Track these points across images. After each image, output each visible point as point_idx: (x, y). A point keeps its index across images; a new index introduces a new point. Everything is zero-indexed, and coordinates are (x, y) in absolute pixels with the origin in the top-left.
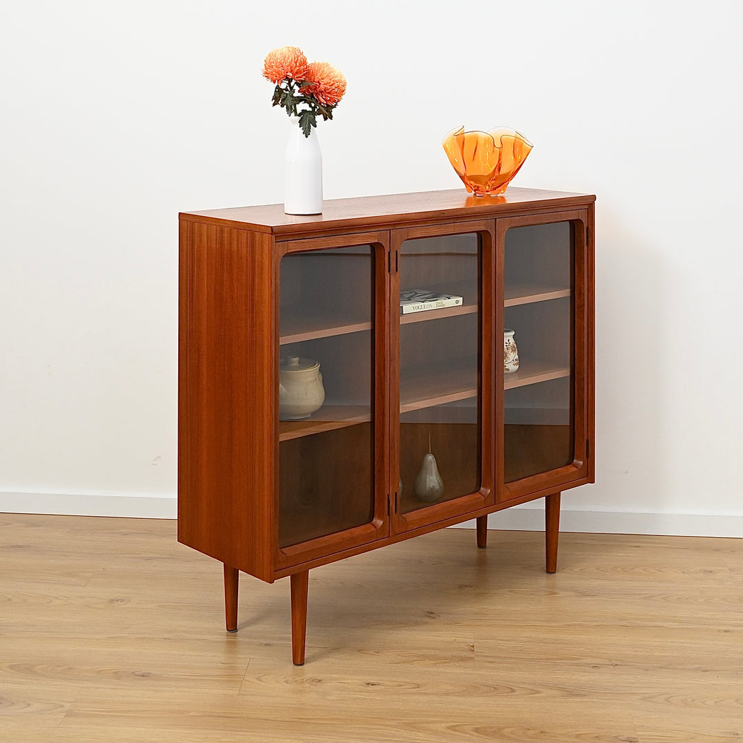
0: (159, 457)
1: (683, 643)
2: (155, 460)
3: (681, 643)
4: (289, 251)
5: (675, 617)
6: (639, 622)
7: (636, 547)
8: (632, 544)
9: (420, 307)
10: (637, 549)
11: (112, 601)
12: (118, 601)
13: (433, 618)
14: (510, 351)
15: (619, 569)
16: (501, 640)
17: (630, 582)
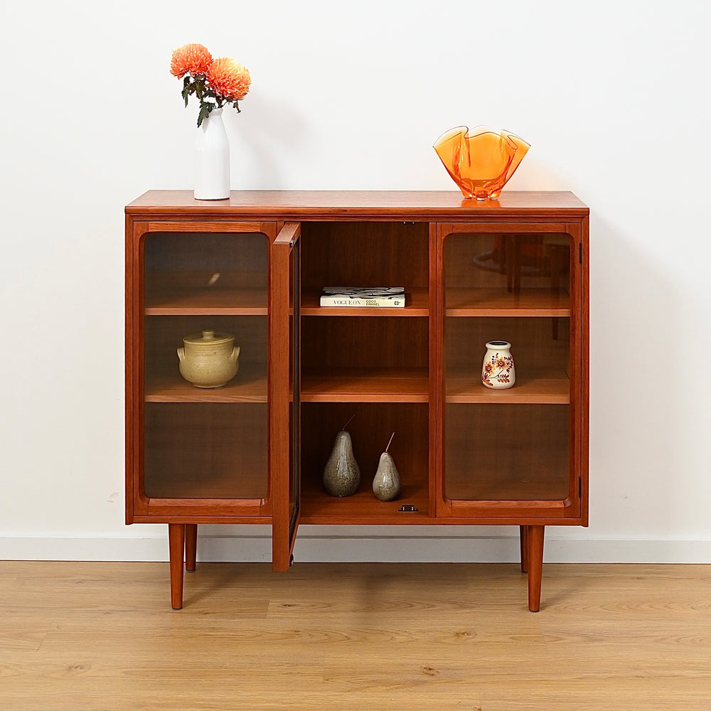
0: (116, 493)
1: (706, 695)
2: (112, 496)
3: (703, 695)
4: (150, 231)
5: (692, 663)
6: (654, 671)
7: (638, 578)
8: (633, 575)
9: (341, 302)
10: (640, 580)
11: (70, 668)
12: (76, 668)
13: (433, 675)
14: (496, 365)
15: (624, 607)
16: (509, 700)
17: (638, 622)
